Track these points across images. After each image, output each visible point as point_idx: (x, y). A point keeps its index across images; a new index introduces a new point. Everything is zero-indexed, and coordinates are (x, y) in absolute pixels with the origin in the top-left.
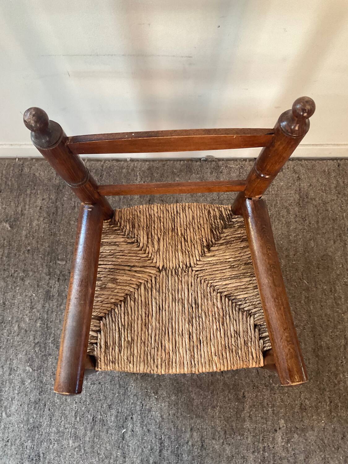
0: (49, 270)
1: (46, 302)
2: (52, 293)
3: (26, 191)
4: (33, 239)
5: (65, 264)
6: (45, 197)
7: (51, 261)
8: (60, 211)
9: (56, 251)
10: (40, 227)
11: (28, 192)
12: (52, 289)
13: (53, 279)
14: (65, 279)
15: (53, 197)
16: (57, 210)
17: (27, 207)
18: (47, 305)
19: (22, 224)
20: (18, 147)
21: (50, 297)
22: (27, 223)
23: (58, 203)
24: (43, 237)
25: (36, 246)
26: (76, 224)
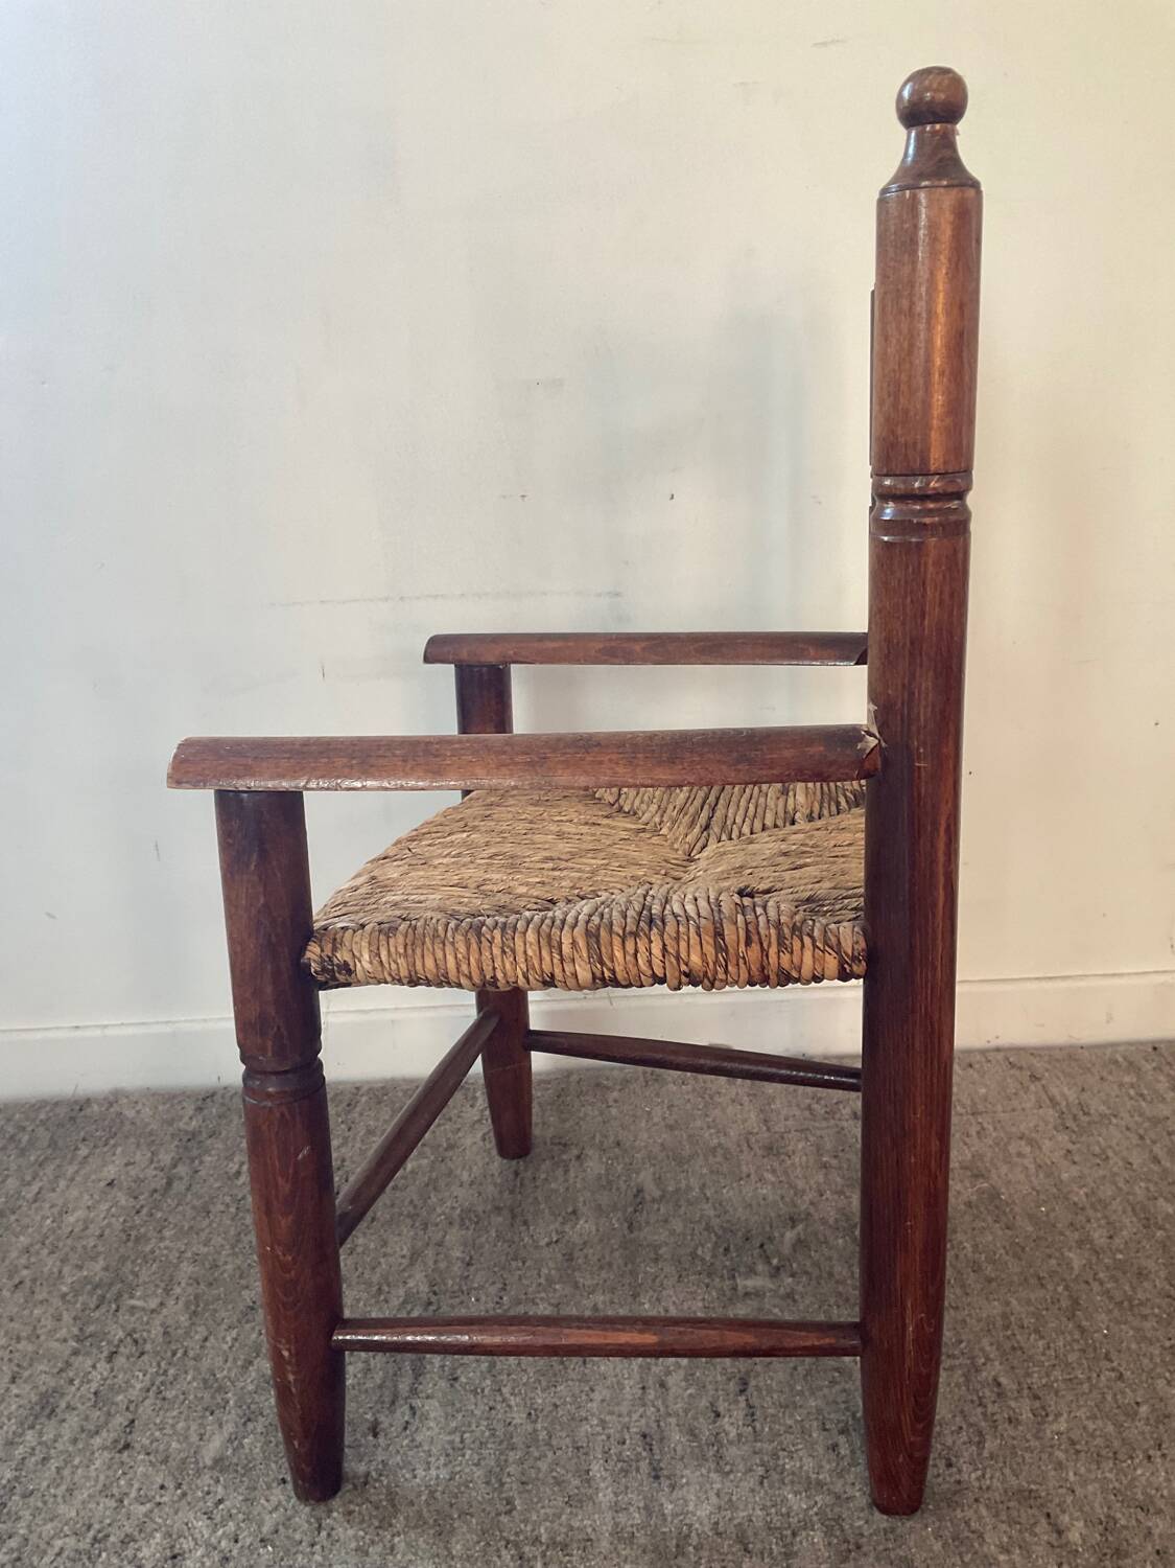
0: (81, 1329)
1: (32, 1427)
2: (68, 1398)
3: (77, 1149)
4: (52, 1252)
5: (153, 1311)
6: (138, 1157)
7: (98, 1307)
8: (179, 1187)
9: (131, 1277)
10: (91, 1226)
11: (84, 1151)
12: (73, 1389)
13: (88, 1354)
14: (142, 1354)
15: (166, 1158)
16: (169, 1184)
17: (62, 1183)
18: (30, 1436)
19: (26, 1221)
20: (98, 1032)
21: (53, 1411)
22: (45, 1218)
23: (182, 1170)
24: (95, 1246)
25: (55, 1270)
26: (233, 1210)
